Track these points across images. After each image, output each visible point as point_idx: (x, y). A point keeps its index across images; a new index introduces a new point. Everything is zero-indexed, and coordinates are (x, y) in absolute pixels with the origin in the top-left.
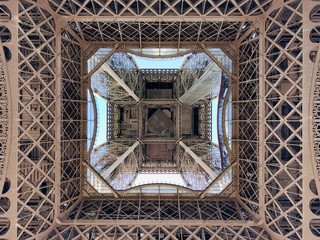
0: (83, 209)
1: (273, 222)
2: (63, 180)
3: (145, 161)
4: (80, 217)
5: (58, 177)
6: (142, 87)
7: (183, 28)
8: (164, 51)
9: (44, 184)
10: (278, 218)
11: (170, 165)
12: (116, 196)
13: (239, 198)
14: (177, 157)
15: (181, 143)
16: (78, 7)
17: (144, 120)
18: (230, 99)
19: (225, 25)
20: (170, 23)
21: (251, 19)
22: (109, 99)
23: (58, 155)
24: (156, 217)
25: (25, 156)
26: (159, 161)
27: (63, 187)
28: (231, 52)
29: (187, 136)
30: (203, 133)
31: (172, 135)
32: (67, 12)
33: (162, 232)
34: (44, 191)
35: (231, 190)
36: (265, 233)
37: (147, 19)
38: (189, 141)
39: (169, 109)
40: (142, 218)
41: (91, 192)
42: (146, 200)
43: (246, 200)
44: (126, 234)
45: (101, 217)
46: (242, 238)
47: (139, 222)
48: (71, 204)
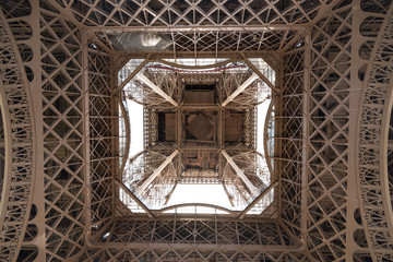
0: (291, 220)
1: (306, 15)
2: (258, 242)
3: (244, 142)
4: (299, 225)
5: (255, 247)
6: (163, 146)
7: (96, 114)
8: (121, 131)
10: (302, 10)
11: (248, 115)
12: (277, 184)
13: (280, 50)
15: (224, 104)
16: (76, 226)
17: (198, 144)
18: (172, 60)
19: (92, 69)
20: (91, 128)
21: (85, 42)
22: (176, 182)
26: (244, 127)
28: (122, 59)
29: (216, 97)
30: (213, 80)
31: (216, 113)
32: (81, 237)
33: (315, 138)
35: (271, 59)
36: (318, 24)
37: (88, 153)
38: (221, 96)
39: (187, 117)
40: (300, 159)
41: (272, 210)
42: (281, 153)
43: (282, 43)
44: (317, 178)
45: (299, 203)
46: (323, 51)
47: (304, 162)
48: (284, 233)
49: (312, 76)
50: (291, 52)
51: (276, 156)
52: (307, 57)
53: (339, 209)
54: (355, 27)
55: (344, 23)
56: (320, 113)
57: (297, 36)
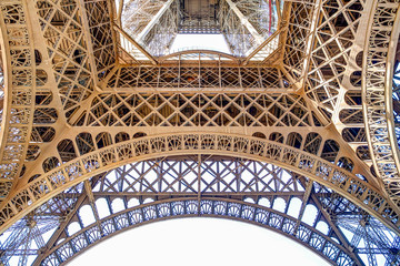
0: (122, 77)
1: (312, 90)
2: (95, 47)
3: (184, 19)
4: (119, 85)
5: (90, 45)
9: (77, 53)
10: (317, 87)
11: (212, 23)
12: (154, 63)
13: (282, 65)
14: (220, 14)
23: (85, 21)
24: (195, 84)
25: (48, 23)
27: (97, 55)
33: (202, 98)
34: (78, 61)
35: (276, 56)
36: (302, 99)
40: (182, 86)
41: (128, 59)
42: (185, 66)
43: (290, 68)
44: (167, 101)
45: (140, 85)
46: (279, 104)
47: (179, 89)
48: (108, 72)
49: (257, 94)
50: (280, 76)
51: (182, 62)
52: (275, 90)
53: (142, 120)
54: (296, 129)
55: (301, 121)
56: (225, 102)
57: (294, 81)
